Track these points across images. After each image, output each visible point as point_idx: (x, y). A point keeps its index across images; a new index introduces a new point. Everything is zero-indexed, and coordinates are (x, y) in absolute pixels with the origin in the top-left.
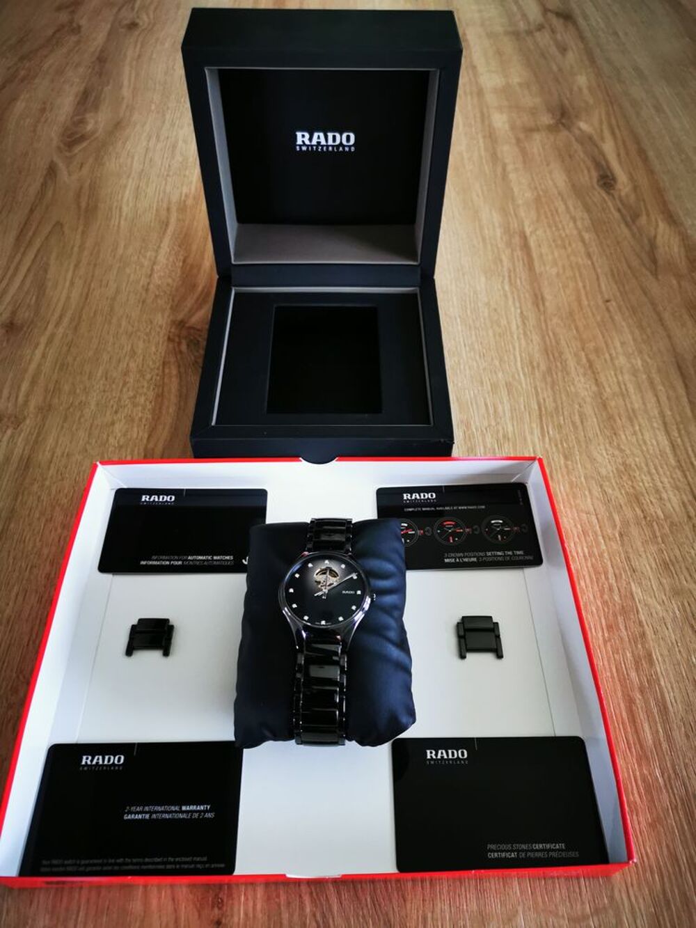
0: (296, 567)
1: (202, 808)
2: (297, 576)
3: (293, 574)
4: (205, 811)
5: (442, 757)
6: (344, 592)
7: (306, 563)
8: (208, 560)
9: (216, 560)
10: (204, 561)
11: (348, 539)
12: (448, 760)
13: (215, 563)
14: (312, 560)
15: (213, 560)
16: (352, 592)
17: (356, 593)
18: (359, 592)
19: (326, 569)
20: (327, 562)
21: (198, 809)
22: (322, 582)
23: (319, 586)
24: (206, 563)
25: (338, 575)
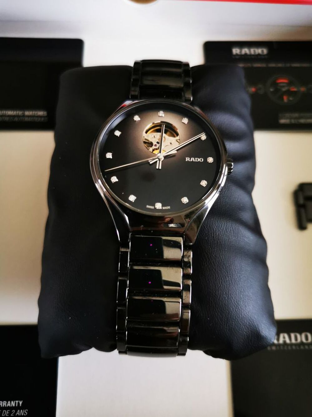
0: (116, 120)
1: (13, 404)
2: (118, 133)
3: (112, 132)
4: (17, 408)
5: (285, 342)
6: (187, 159)
7: (129, 116)
8: (18, 116)
9: (28, 116)
10: (14, 116)
11: (187, 85)
12: (292, 345)
13: (26, 119)
14: (139, 110)
15: (24, 116)
16: (199, 160)
17: (205, 160)
18: (210, 160)
19: (160, 125)
20: (161, 113)
21: (9, 405)
22: (154, 143)
23: (151, 149)
24: (16, 119)
25: (177, 135)
